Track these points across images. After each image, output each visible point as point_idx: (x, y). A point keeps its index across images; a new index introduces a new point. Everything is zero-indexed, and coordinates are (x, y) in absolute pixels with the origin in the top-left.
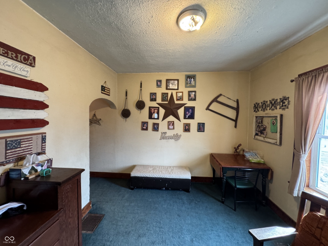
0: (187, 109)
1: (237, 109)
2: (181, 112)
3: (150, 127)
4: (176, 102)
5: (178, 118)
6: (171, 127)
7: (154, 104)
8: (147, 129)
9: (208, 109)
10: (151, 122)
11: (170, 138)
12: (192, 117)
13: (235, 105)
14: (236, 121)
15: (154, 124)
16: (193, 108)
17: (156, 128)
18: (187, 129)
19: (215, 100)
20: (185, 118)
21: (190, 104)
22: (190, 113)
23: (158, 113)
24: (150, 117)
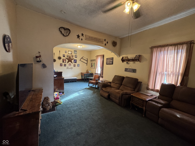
0: (74, 60)
1: (87, 61)
2: (73, 61)
3: (63, 65)
4: (71, 58)
5: (72, 62)
6: (70, 65)
7: (64, 58)
8: (62, 66)
9: (80, 60)
10: (63, 64)
11: (70, 68)
12: (76, 62)
13: (87, 60)
14: (87, 64)
15: (64, 64)
16: (76, 60)
17: (65, 65)
18: (75, 66)
19: (82, 58)
20: (74, 63)
21: (75, 59)
22: (75, 61)
23: (66, 61)
24: (63, 62)
